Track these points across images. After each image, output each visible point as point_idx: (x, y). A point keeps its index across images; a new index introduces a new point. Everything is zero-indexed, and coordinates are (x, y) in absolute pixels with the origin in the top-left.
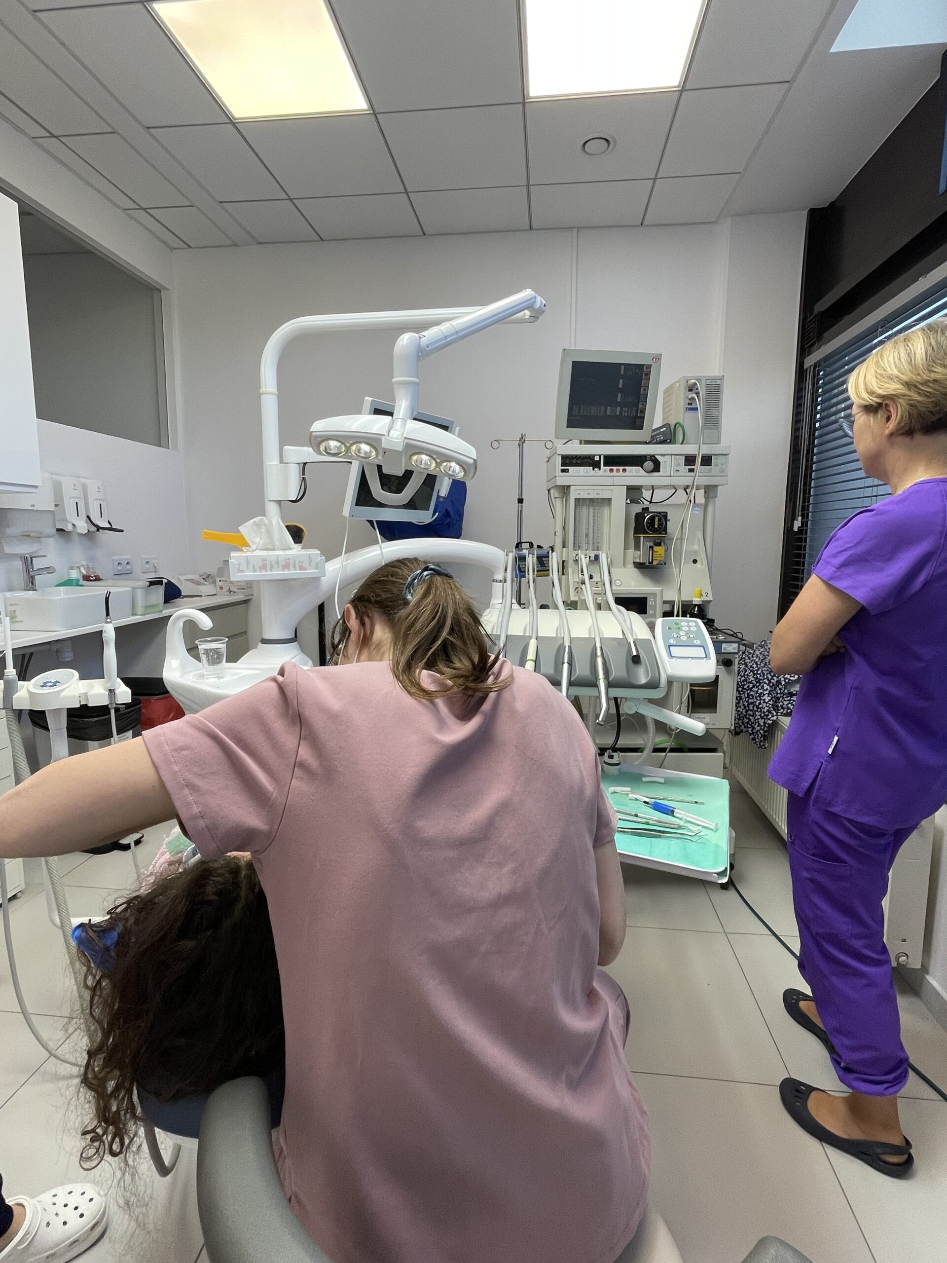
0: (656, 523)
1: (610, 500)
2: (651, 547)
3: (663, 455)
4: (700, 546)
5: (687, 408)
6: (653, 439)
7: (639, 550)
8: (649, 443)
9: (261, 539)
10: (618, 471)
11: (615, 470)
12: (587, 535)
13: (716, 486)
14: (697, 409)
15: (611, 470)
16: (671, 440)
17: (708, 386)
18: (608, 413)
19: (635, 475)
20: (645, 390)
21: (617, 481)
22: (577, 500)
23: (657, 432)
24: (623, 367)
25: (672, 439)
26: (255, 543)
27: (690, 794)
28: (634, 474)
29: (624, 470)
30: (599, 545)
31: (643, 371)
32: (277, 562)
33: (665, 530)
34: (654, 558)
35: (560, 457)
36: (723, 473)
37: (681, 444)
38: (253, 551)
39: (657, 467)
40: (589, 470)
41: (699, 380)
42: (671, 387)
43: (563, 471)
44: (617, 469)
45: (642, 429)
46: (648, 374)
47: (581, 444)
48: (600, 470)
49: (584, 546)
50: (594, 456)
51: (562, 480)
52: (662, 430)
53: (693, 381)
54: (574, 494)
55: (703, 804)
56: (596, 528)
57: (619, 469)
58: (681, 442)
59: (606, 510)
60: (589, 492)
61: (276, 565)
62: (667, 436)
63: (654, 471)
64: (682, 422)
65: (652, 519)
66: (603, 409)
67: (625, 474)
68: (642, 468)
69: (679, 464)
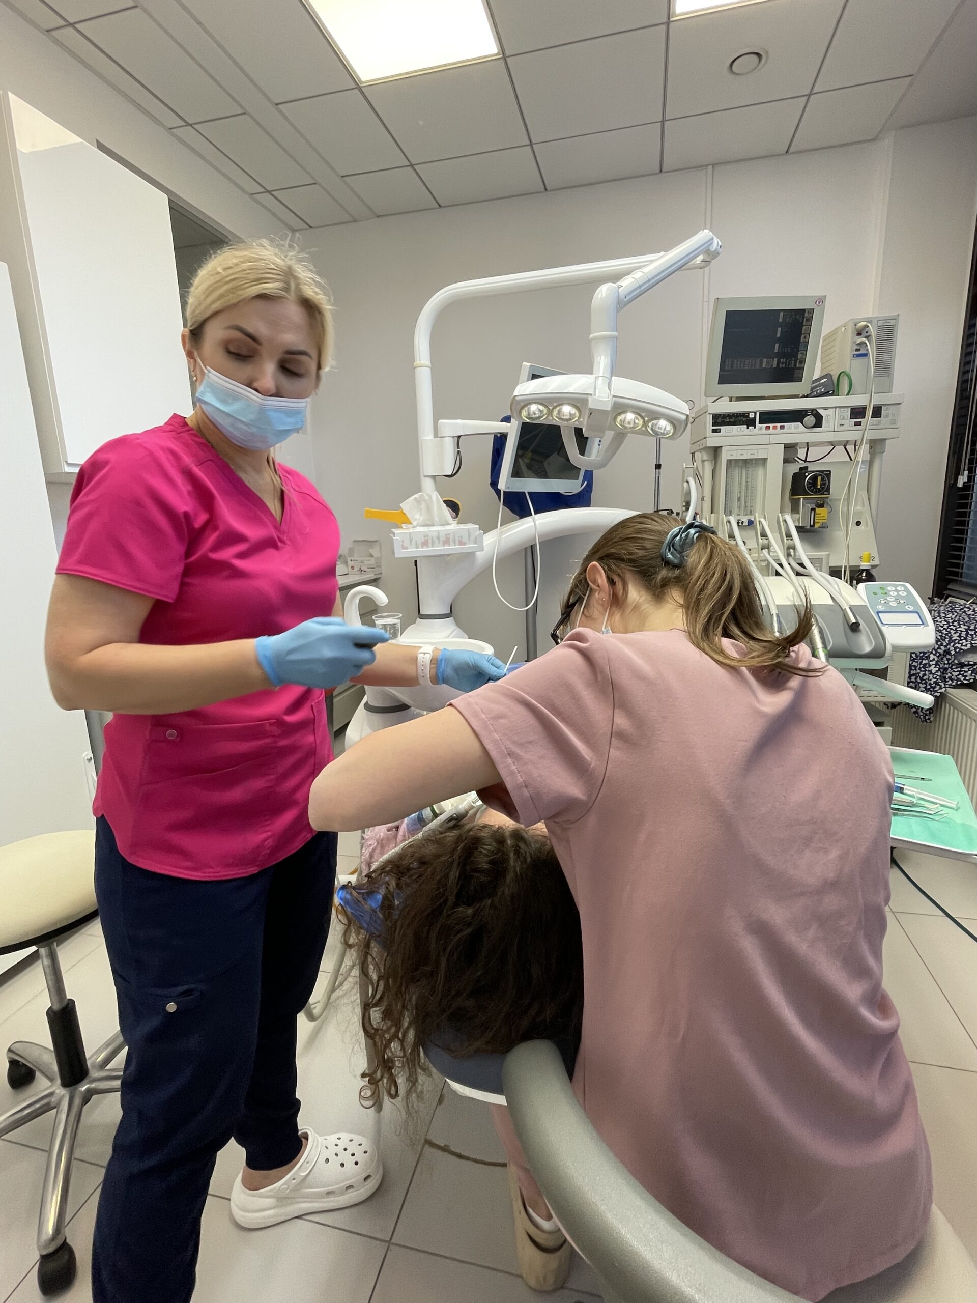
0: (819, 483)
1: (764, 461)
2: (813, 509)
3: (826, 409)
4: (864, 506)
5: (854, 355)
6: (813, 392)
7: (798, 513)
8: (807, 397)
9: (421, 515)
10: (775, 428)
11: (771, 428)
12: (739, 499)
13: (885, 440)
14: (866, 355)
15: (768, 428)
16: (833, 391)
17: (880, 328)
18: (764, 366)
19: (794, 432)
20: (805, 337)
21: (774, 439)
22: (729, 462)
23: (817, 384)
24: (782, 314)
25: (835, 391)
26: (416, 520)
27: (913, 769)
28: (793, 430)
29: (783, 427)
30: (752, 509)
31: (804, 317)
32: (438, 538)
33: (828, 490)
34: (816, 521)
35: (711, 416)
36: (894, 425)
37: (847, 395)
38: (414, 527)
39: (819, 423)
40: (743, 429)
41: (870, 322)
42: (834, 332)
43: (714, 431)
44: (773, 426)
45: (801, 381)
46: (810, 320)
47: (731, 401)
48: (755, 428)
49: (736, 510)
50: (749, 414)
51: (713, 441)
52: (822, 381)
53: (864, 323)
54: (725, 456)
55: (931, 780)
56: (749, 491)
57: (776, 426)
58: (846, 393)
59: (760, 472)
60: (742, 452)
61: (436, 541)
62: (829, 388)
63: (814, 427)
64: (847, 370)
65: (814, 479)
66: (758, 361)
67: (782, 431)
68: (802, 424)
69: (843, 418)
